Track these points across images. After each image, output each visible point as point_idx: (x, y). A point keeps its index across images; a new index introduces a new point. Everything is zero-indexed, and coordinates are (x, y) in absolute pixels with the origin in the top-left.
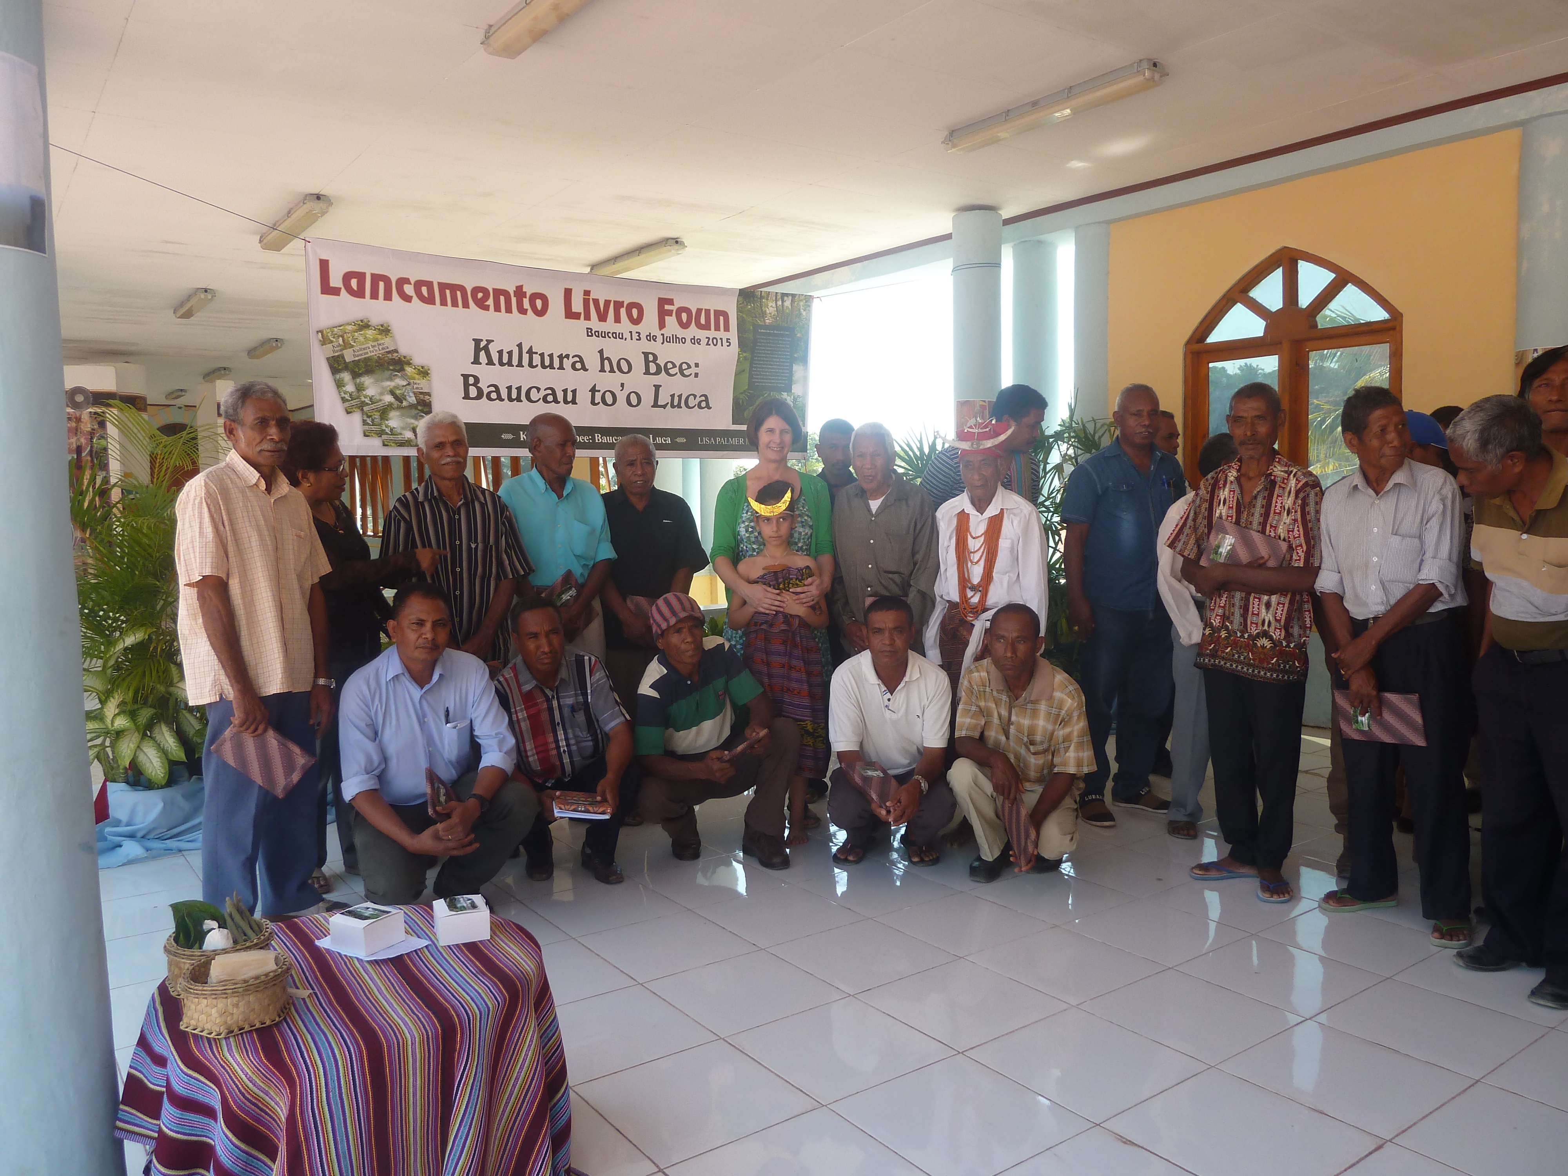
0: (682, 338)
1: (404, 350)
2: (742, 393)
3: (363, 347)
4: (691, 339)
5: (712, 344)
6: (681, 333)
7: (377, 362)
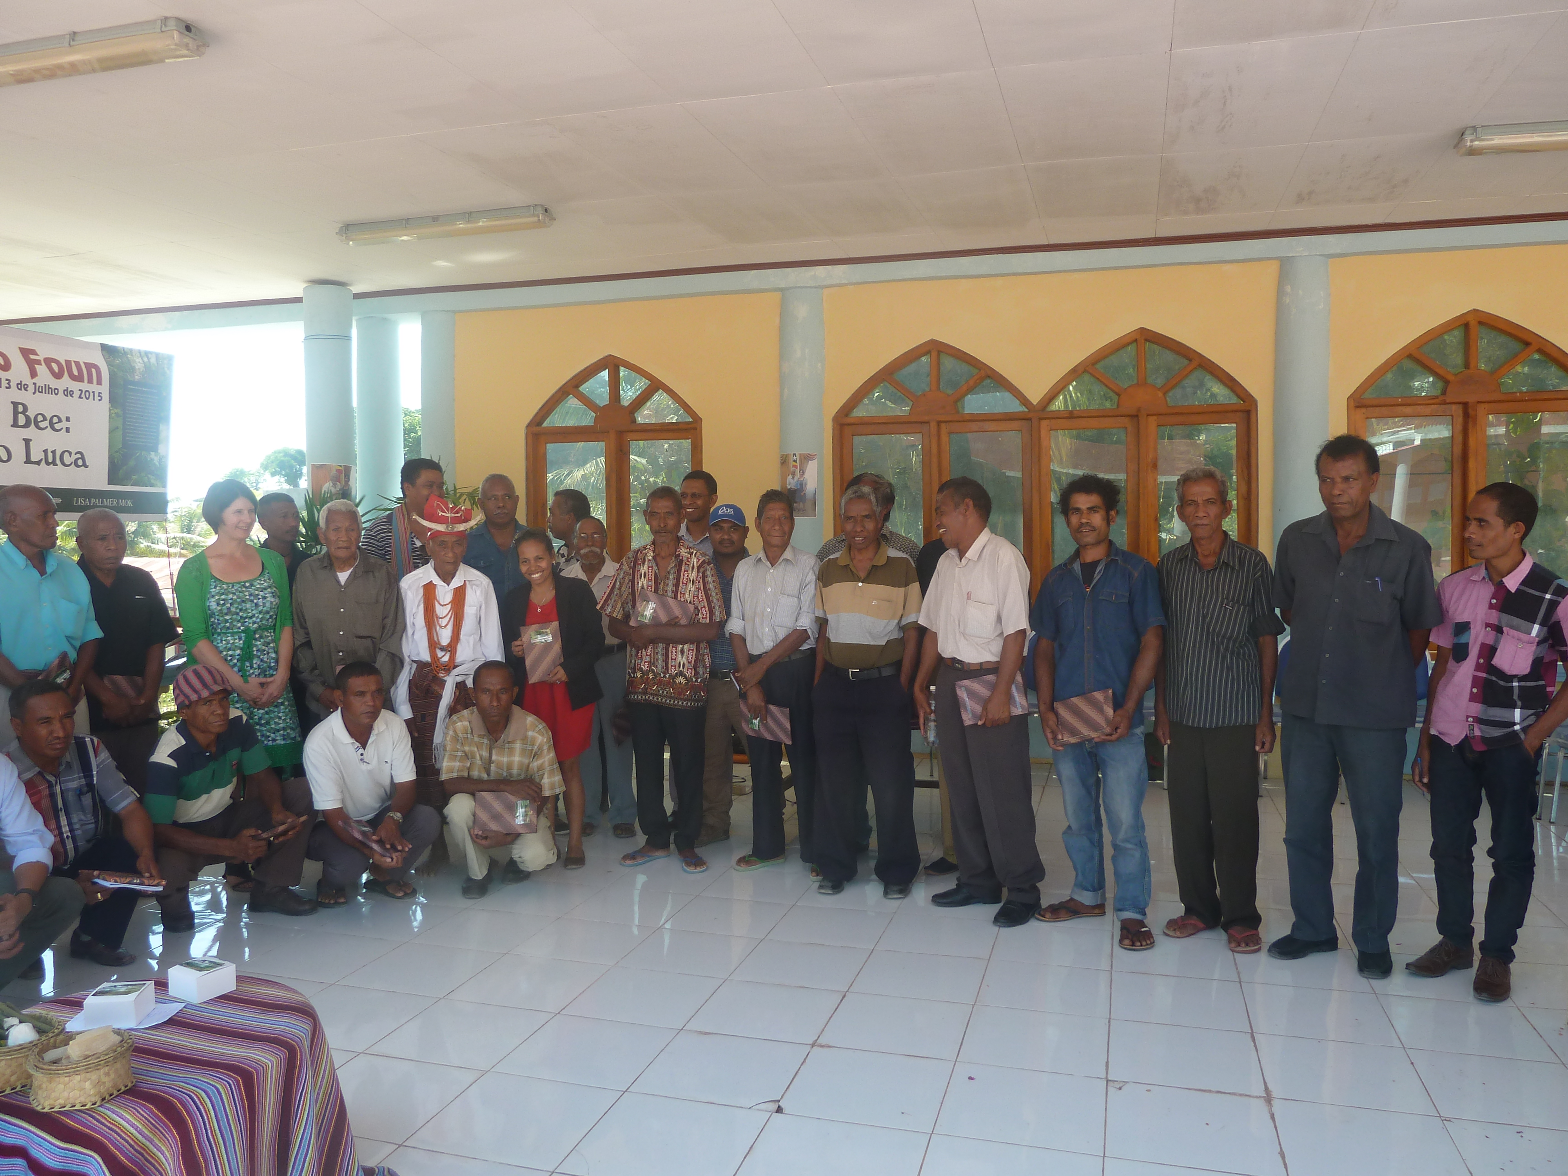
0: (55, 389)
2: (117, 452)
4: (64, 391)
5: (84, 397)
6: (54, 383)
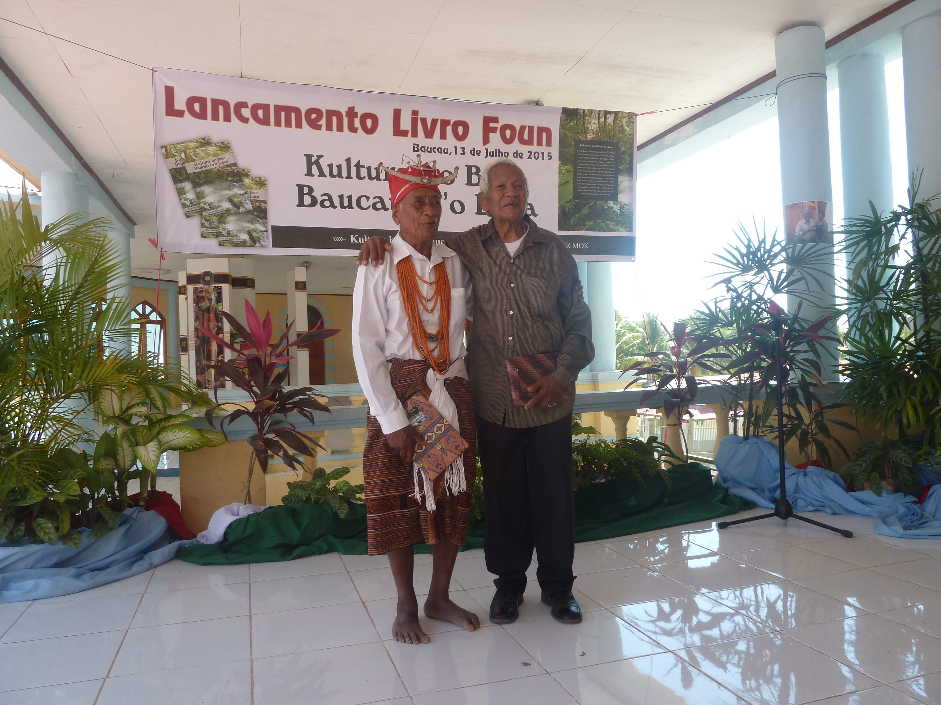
0: (505, 153)
1: (243, 163)
2: (567, 202)
3: (204, 161)
4: (514, 153)
5: (533, 158)
6: (504, 147)
7: (216, 174)
